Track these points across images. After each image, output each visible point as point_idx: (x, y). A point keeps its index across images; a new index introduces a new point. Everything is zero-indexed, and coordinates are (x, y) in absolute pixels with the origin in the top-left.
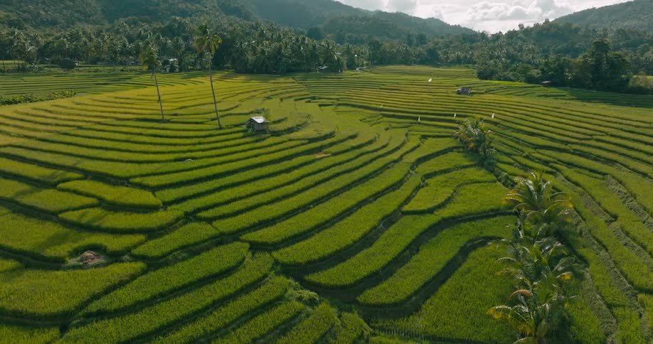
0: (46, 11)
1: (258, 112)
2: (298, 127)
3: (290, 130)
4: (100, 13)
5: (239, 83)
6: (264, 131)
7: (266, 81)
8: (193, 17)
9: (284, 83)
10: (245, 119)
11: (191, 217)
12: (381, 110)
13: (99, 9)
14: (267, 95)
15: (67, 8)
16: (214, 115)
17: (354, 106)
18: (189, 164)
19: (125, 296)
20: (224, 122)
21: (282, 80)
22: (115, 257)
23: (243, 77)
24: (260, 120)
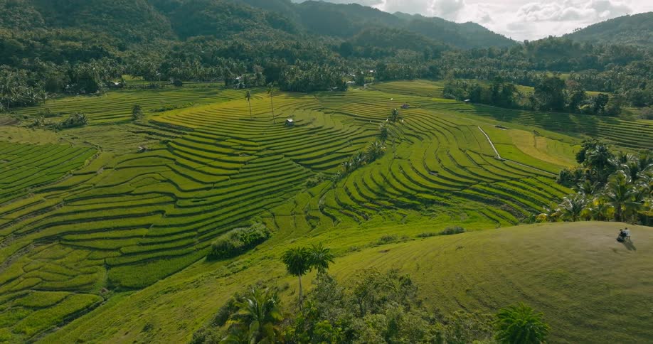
0: (132, 29)
1: (290, 117)
2: (307, 124)
3: (303, 125)
4: (170, 28)
5: (282, 99)
6: (292, 125)
7: (298, 97)
8: (245, 32)
9: (309, 98)
10: (285, 119)
11: (268, 149)
12: (355, 116)
13: (169, 25)
14: (297, 107)
15: (146, 26)
16: (272, 118)
17: (343, 114)
18: (265, 135)
19: (255, 161)
20: (276, 121)
21: (307, 97)
22: (251, 155)
23: (284, 95)
24: (291, 120)
